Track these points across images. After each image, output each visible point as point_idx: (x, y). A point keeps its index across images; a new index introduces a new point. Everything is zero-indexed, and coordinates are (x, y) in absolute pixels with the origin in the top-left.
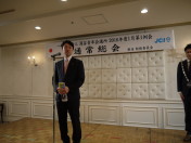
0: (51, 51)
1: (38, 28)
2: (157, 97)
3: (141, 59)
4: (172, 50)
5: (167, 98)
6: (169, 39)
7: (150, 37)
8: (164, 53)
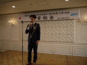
0: (20, 18)
1: (14, 7)
2: (70, 41)
3: (64, 23)
4: (79, 19)
5: (75, 42)
6: (77, 14)
7: (68, 13)
8: (74, 21)
